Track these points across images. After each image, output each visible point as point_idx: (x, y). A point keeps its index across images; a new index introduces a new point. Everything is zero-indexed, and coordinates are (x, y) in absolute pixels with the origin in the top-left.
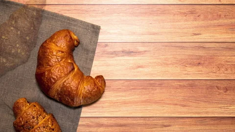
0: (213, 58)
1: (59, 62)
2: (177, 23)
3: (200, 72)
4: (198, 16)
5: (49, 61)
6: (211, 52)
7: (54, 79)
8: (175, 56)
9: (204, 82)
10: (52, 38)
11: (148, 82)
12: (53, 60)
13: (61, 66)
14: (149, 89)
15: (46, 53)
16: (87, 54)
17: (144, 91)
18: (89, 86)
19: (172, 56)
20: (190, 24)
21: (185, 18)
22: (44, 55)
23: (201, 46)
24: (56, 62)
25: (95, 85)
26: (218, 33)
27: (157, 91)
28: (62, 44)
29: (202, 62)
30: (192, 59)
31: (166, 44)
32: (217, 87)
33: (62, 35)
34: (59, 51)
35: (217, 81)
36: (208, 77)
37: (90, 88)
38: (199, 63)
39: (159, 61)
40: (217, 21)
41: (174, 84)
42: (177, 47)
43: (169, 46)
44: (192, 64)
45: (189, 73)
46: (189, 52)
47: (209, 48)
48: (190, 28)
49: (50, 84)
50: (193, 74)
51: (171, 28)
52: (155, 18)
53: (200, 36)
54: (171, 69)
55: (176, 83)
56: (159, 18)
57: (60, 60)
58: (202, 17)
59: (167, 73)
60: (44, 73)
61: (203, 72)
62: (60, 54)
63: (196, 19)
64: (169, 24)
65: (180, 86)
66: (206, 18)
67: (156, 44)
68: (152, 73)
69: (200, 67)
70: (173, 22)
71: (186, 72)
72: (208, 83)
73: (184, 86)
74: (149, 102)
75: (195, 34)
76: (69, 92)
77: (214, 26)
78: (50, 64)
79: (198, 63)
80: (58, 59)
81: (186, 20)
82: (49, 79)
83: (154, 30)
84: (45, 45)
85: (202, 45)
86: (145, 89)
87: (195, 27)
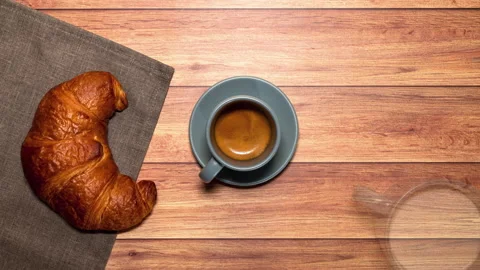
0: (439, 119)
1: (74, 135)
2: (367, 48)
3: (414, 148)
4: (410, 33)
5: (56, 127)
6: (436, 106)
7: (54, 165)
8: (363, 115)
9: (421, 167)
10: (73, 82)
11: (307, 168)
12: (63, 128)
13: (75, 143)
14: (308, 181)
15: (53, 109)
16: (142, 121)
17: (299, 185)
18: (120, 197)
19: (355, 115)
20: (393, 48)
21: (382, 36)
22: (48, 113)
23: (415, 94)
24: (67, 133)
25: (134, 197)
26: (451, 68)
27: (327, 186)
28: (90, 100)
29: (418, 127)
30: (397, 121)
31: (344, 90)
32: (447, 177)
33: (95, 82)
34: (80, 113)
35: (447, 166)
36: (430, 157)
37: (121, 202)
38: (412, 130)
39: (330, 124)
40: (448, 44)
41: (359, 173)
42: (367, 95)
43: (349, 94)
44: (398, 132)
45: (391, 149)
46: (392, 107)
47: (432, 99)
48: (393, 58)
49: (44, 175)
50: (399, 151)
51: (354, 57)
52: (322, 36)
53: (412, 73)
54: (353, 141)
55: (364, 170)
56: (330, 36)
57: (77, 131)
58: (417, 35)
59: (346, 148)
60: (39, 148)
61: (419, 148)
62: (80, 119)
63: (404, 38)
64: (351, 48)
65: (372, 175)
66: (425, 38)
67: (325, 89)
68: (316, 148)
69: (414, 138)
70: (359, 45)
71: (385, 148)
72: (430, 169)
73: (381, 176)
74: (309, 208)
75: (405, 70)
76: (78, 198)
77: (443, 53)
78: (56, 134)
79: (410, 128)
80: (73, 128)
81: (385, 41)
82: (45, 164)
83: (320, 62)
84: (55, 92)
85: (417, 91)
86: (302, 182)
87: (403, 55)
